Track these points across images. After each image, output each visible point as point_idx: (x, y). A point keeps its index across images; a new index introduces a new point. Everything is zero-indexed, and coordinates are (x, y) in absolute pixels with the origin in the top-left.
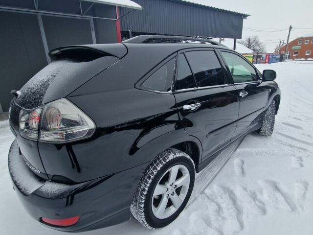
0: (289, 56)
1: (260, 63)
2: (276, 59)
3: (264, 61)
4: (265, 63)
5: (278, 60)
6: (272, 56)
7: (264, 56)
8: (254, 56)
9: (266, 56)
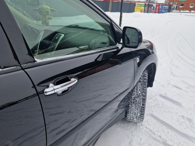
0: (176, 7)
1: (151, 12)
2: (165, 10)
3: (155, 11)
4: (155, 12)
5: (166, 11)
6: (162, 6)
7: (155, 5)
8: (145, 5)
9: (157, 5)
